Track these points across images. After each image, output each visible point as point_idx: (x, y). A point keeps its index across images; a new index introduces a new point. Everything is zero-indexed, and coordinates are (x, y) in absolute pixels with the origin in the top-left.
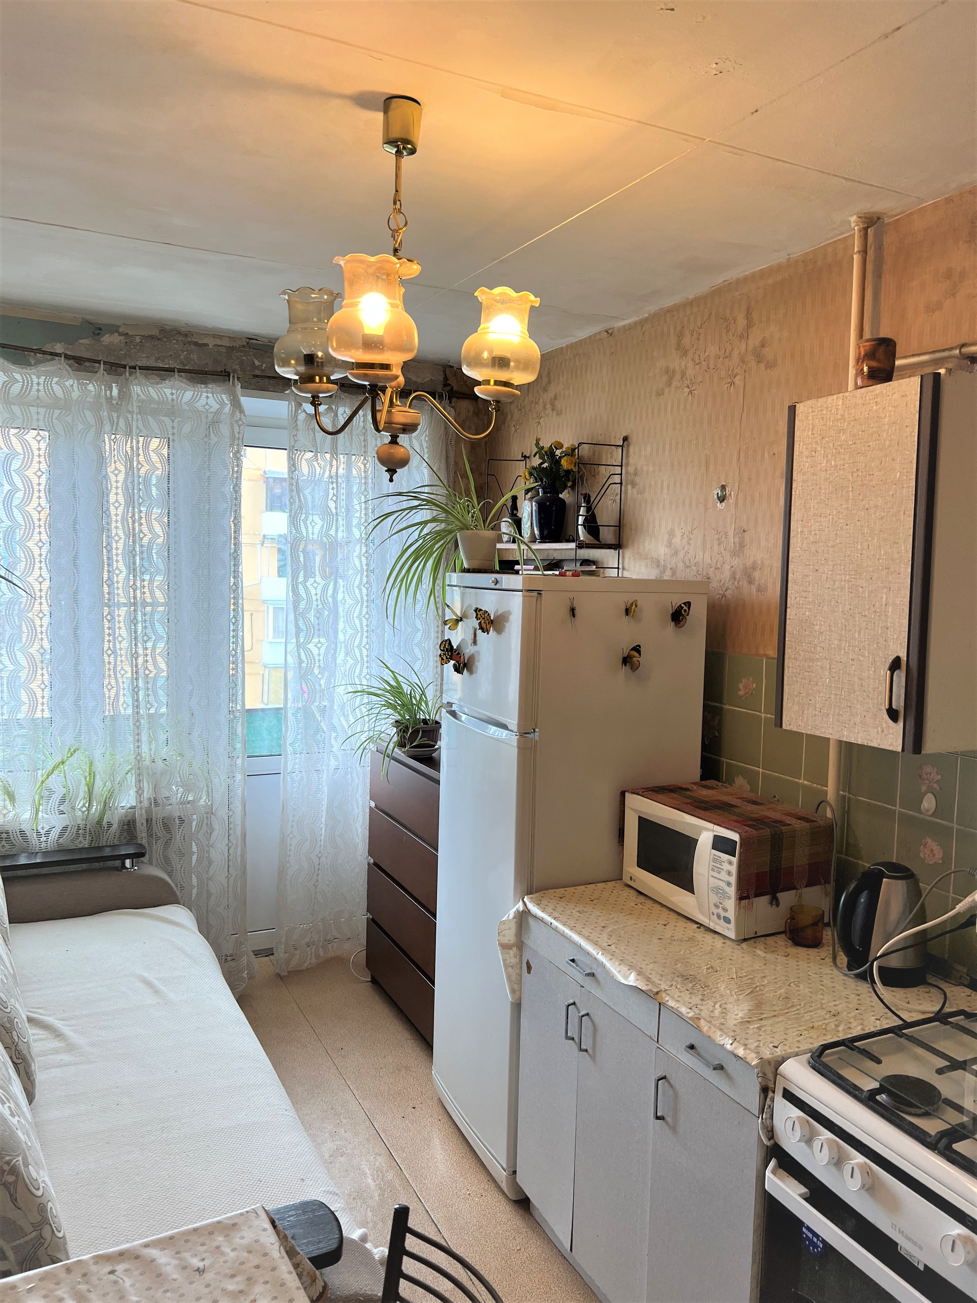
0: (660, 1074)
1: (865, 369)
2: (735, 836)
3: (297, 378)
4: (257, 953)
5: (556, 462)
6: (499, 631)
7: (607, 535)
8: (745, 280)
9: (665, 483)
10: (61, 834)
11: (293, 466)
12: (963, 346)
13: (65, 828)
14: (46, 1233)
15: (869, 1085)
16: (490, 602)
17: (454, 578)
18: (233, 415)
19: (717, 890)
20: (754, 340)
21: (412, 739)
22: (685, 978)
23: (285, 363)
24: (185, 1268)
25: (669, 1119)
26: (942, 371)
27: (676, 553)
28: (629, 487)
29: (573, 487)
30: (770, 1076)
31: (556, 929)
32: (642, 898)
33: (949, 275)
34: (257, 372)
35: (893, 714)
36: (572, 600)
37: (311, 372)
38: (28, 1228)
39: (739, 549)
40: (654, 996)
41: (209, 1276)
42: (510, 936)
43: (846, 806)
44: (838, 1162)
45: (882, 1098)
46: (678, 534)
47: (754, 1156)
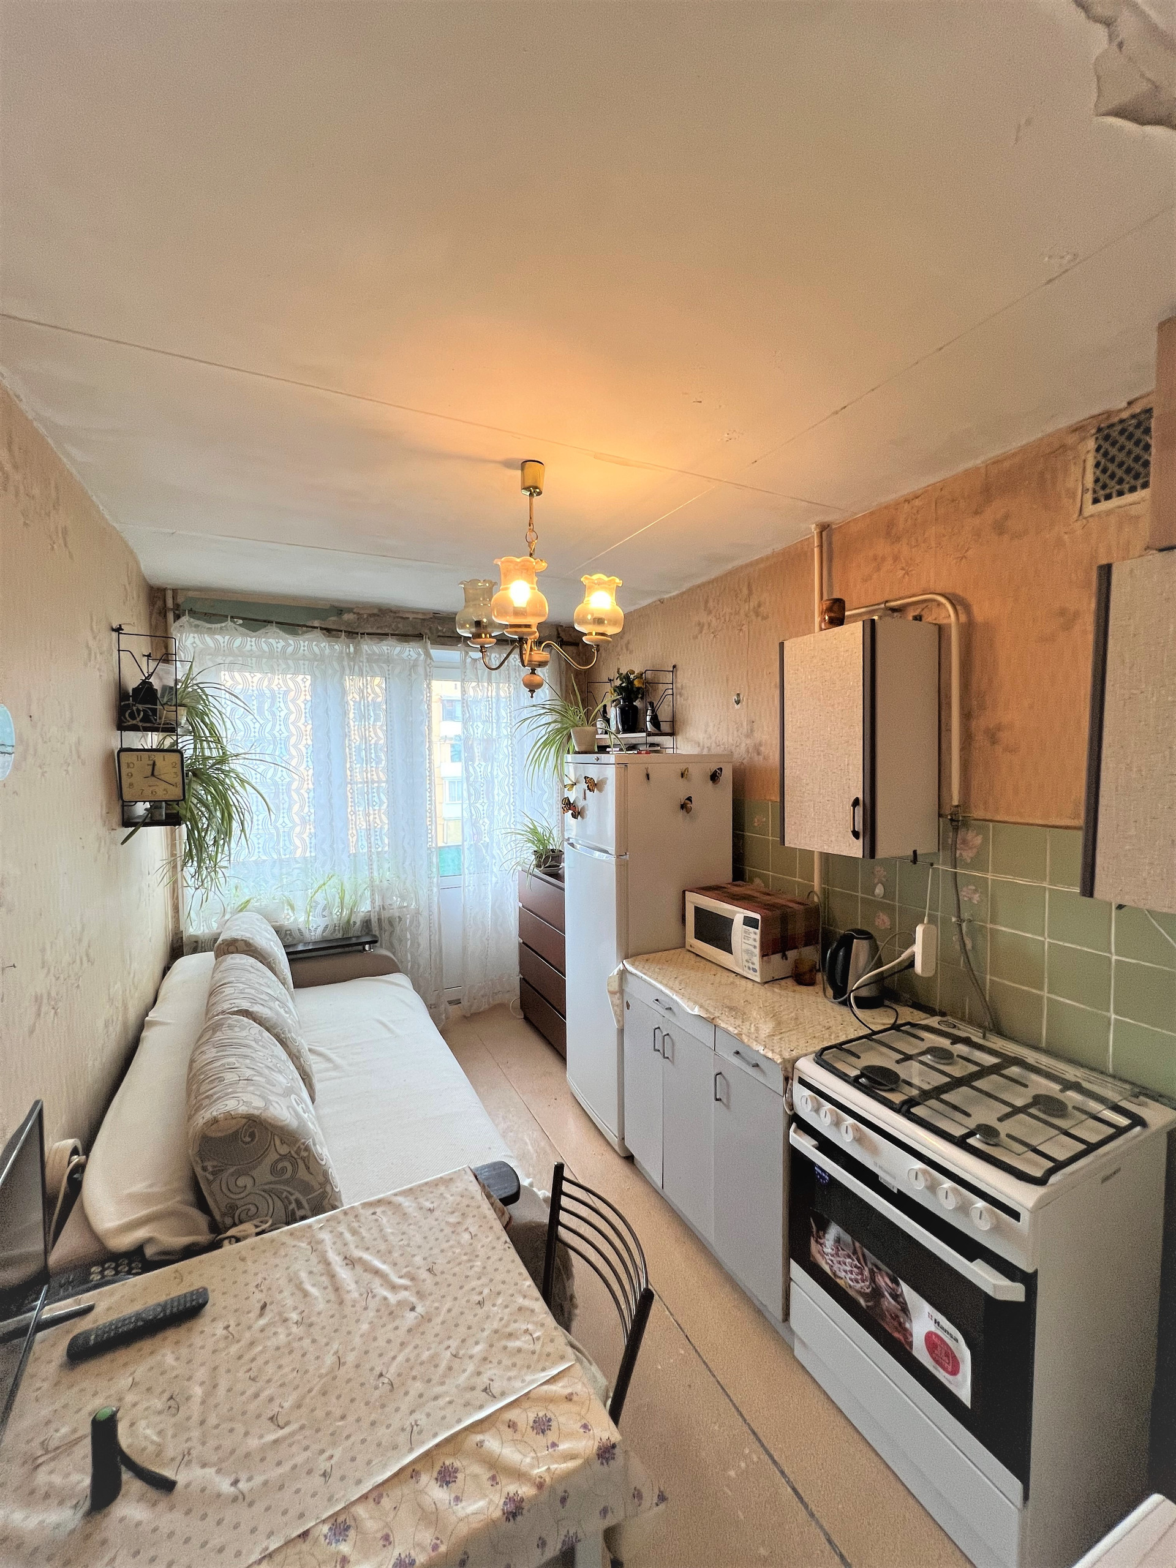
0: (717, 1071)
1: (827, 618)
2: (758, 916)
3: (471, 636)
4: (450, 1002)
5: (630, 683)
6: (600, 790)
7: (665, 727)
8: (747, 566)
9: (701, 693)
10: (324, 931)
11: (464, 691)
12: (887, 602)
13: (327, 927)
14: (328, 1189)
15: (854, 1073)
16: (593, 772)
17: (569, 758)
18: (425, 662)
19: (747, 951)
20: (753, 603)
21: (545, 862)
22: (731, 1009)
23: (463, 627)
24: (421, 1208)
25: (725, 1100)
26: (876, 618)
27: (710, 737)
28: (678, 697)
29: (642, 698)
30: (790, 1070)
31: (645, 981)
32: (699, 959)
33: (875, 558)
34: (440, 634)
35: (856, 834)
36: (647, 769)
37: (479, 632)
38: (316, 1186)
39: (750, 734)
40: (711, 1021)
41: (437, 1213)
42: (615, 986)
43: (826, 893)
44: (837, 1123)
45: (863, 1080)
46: (711, 725)
47: (781, 1122)
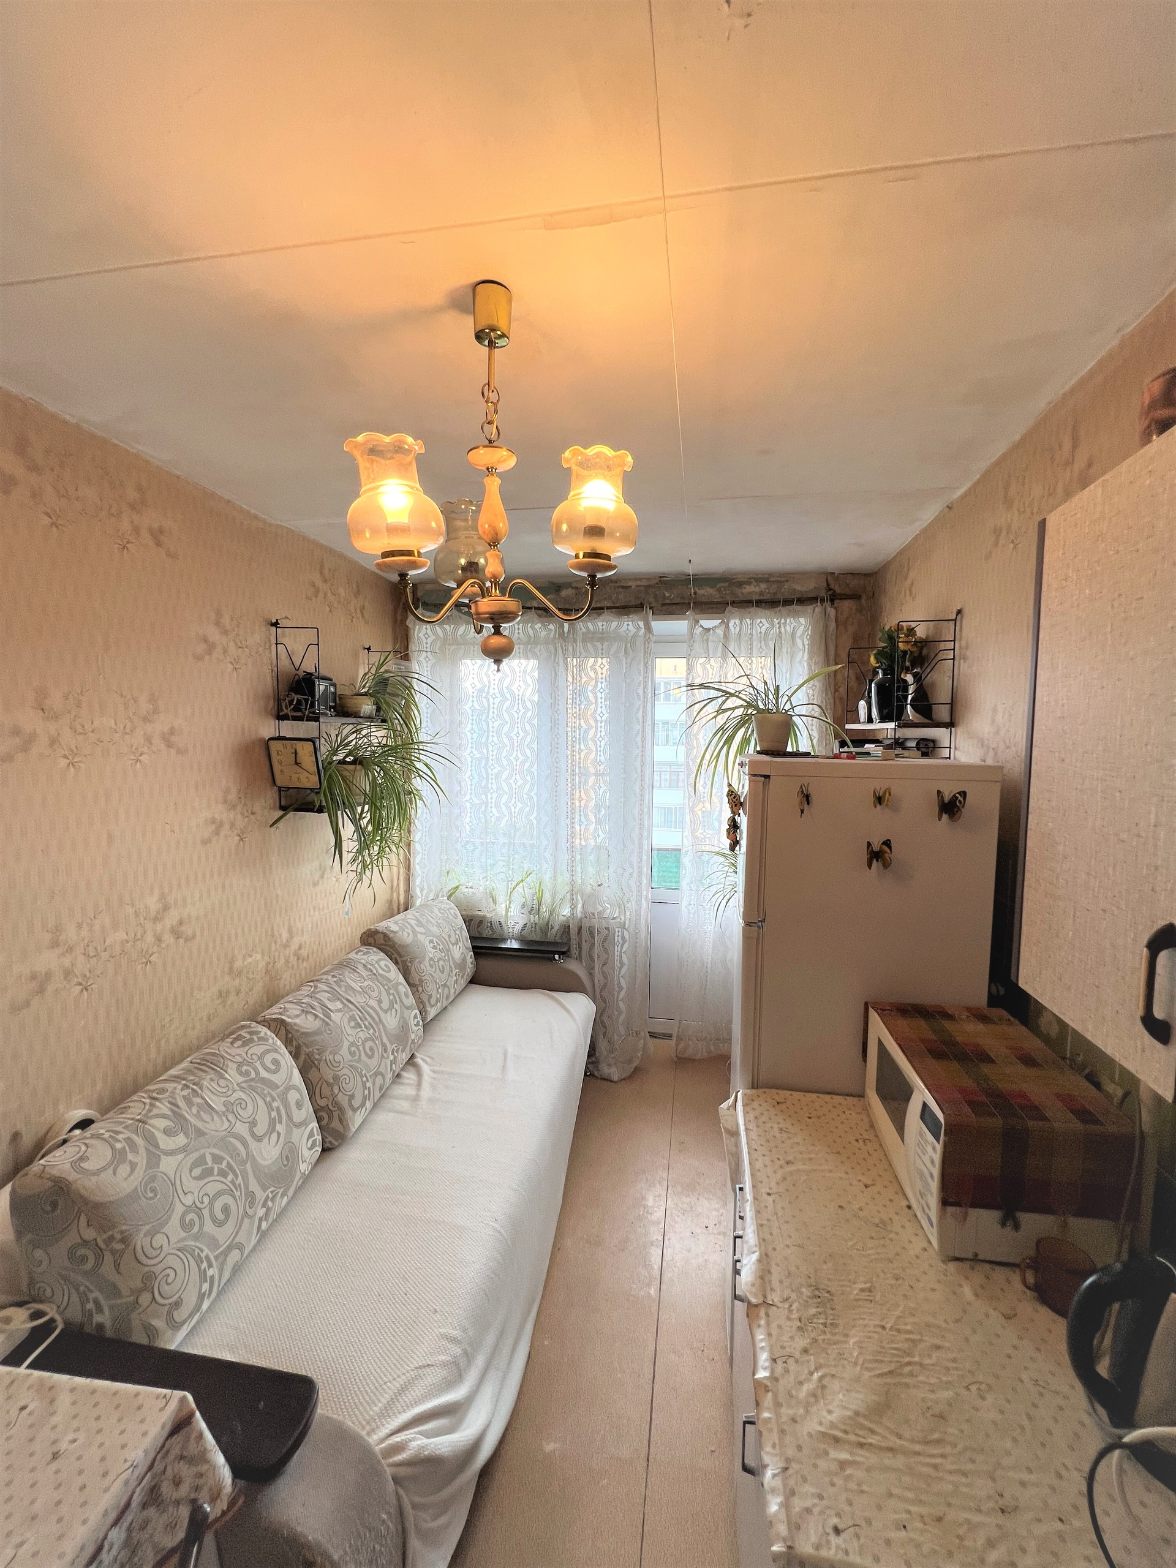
2: (941, 1117)
5: (894, 645)
11: (690, 668)
20: (1080, 462)
22: (817, 1294)
27: (997, 732)
28: (962, 662)
32: (870, 1133)
34: (667, 601)
35: (1156, 1028)
36: (806, 786)
46: (1001, 709)
